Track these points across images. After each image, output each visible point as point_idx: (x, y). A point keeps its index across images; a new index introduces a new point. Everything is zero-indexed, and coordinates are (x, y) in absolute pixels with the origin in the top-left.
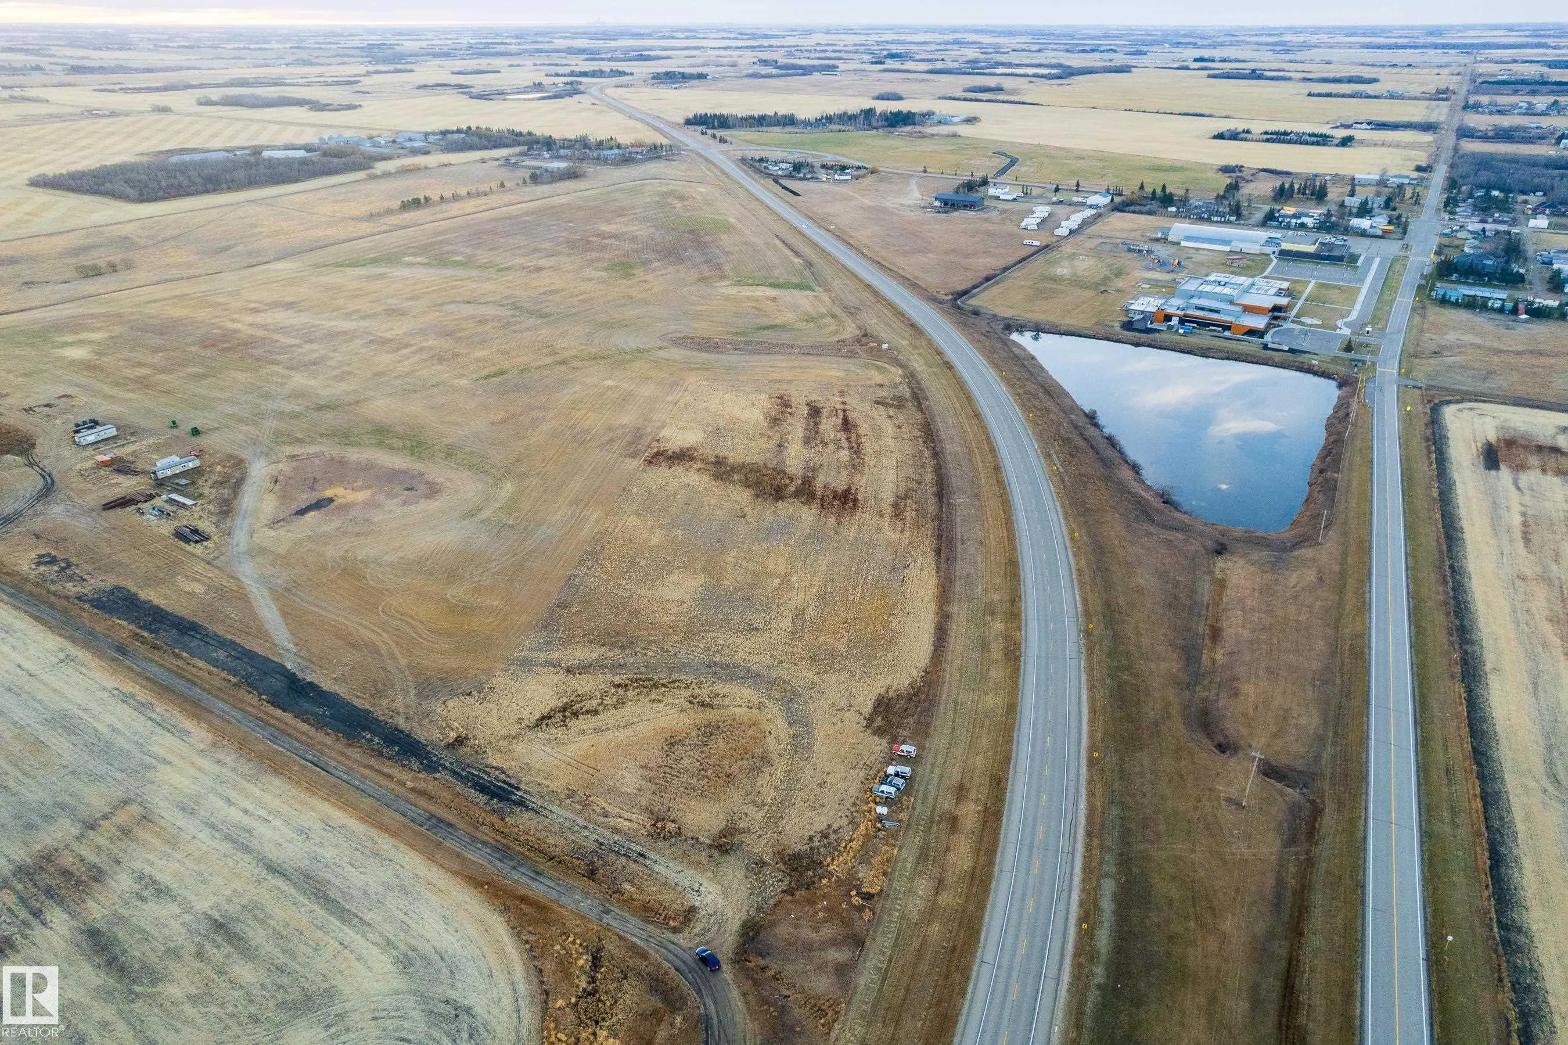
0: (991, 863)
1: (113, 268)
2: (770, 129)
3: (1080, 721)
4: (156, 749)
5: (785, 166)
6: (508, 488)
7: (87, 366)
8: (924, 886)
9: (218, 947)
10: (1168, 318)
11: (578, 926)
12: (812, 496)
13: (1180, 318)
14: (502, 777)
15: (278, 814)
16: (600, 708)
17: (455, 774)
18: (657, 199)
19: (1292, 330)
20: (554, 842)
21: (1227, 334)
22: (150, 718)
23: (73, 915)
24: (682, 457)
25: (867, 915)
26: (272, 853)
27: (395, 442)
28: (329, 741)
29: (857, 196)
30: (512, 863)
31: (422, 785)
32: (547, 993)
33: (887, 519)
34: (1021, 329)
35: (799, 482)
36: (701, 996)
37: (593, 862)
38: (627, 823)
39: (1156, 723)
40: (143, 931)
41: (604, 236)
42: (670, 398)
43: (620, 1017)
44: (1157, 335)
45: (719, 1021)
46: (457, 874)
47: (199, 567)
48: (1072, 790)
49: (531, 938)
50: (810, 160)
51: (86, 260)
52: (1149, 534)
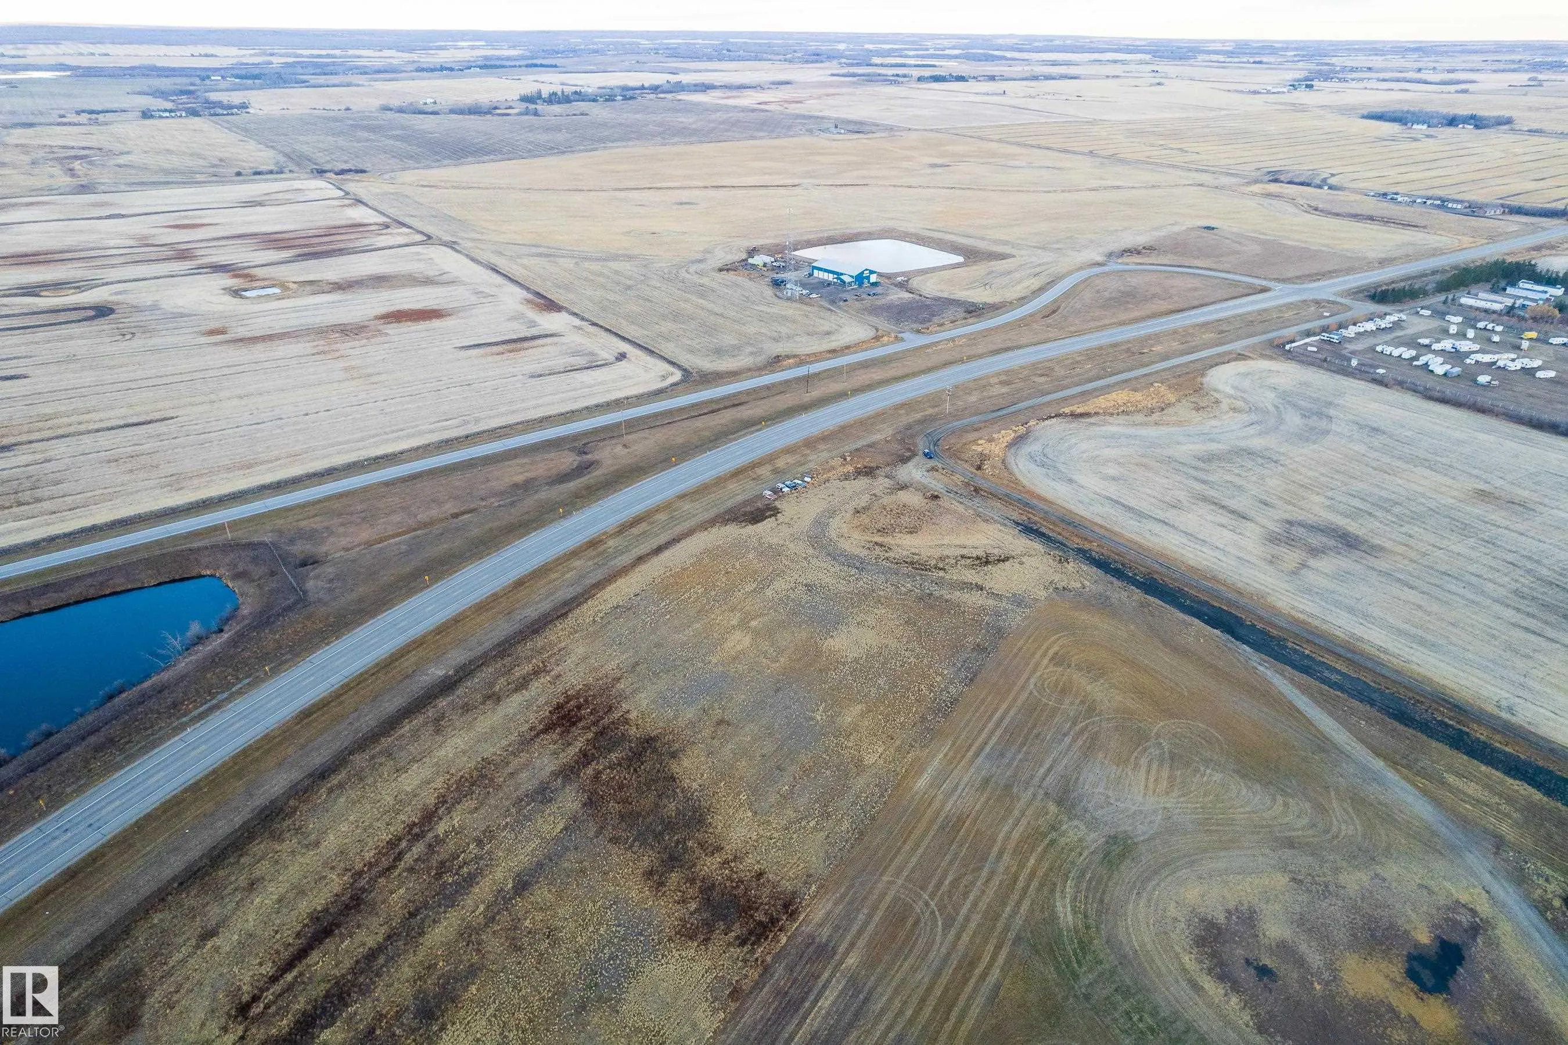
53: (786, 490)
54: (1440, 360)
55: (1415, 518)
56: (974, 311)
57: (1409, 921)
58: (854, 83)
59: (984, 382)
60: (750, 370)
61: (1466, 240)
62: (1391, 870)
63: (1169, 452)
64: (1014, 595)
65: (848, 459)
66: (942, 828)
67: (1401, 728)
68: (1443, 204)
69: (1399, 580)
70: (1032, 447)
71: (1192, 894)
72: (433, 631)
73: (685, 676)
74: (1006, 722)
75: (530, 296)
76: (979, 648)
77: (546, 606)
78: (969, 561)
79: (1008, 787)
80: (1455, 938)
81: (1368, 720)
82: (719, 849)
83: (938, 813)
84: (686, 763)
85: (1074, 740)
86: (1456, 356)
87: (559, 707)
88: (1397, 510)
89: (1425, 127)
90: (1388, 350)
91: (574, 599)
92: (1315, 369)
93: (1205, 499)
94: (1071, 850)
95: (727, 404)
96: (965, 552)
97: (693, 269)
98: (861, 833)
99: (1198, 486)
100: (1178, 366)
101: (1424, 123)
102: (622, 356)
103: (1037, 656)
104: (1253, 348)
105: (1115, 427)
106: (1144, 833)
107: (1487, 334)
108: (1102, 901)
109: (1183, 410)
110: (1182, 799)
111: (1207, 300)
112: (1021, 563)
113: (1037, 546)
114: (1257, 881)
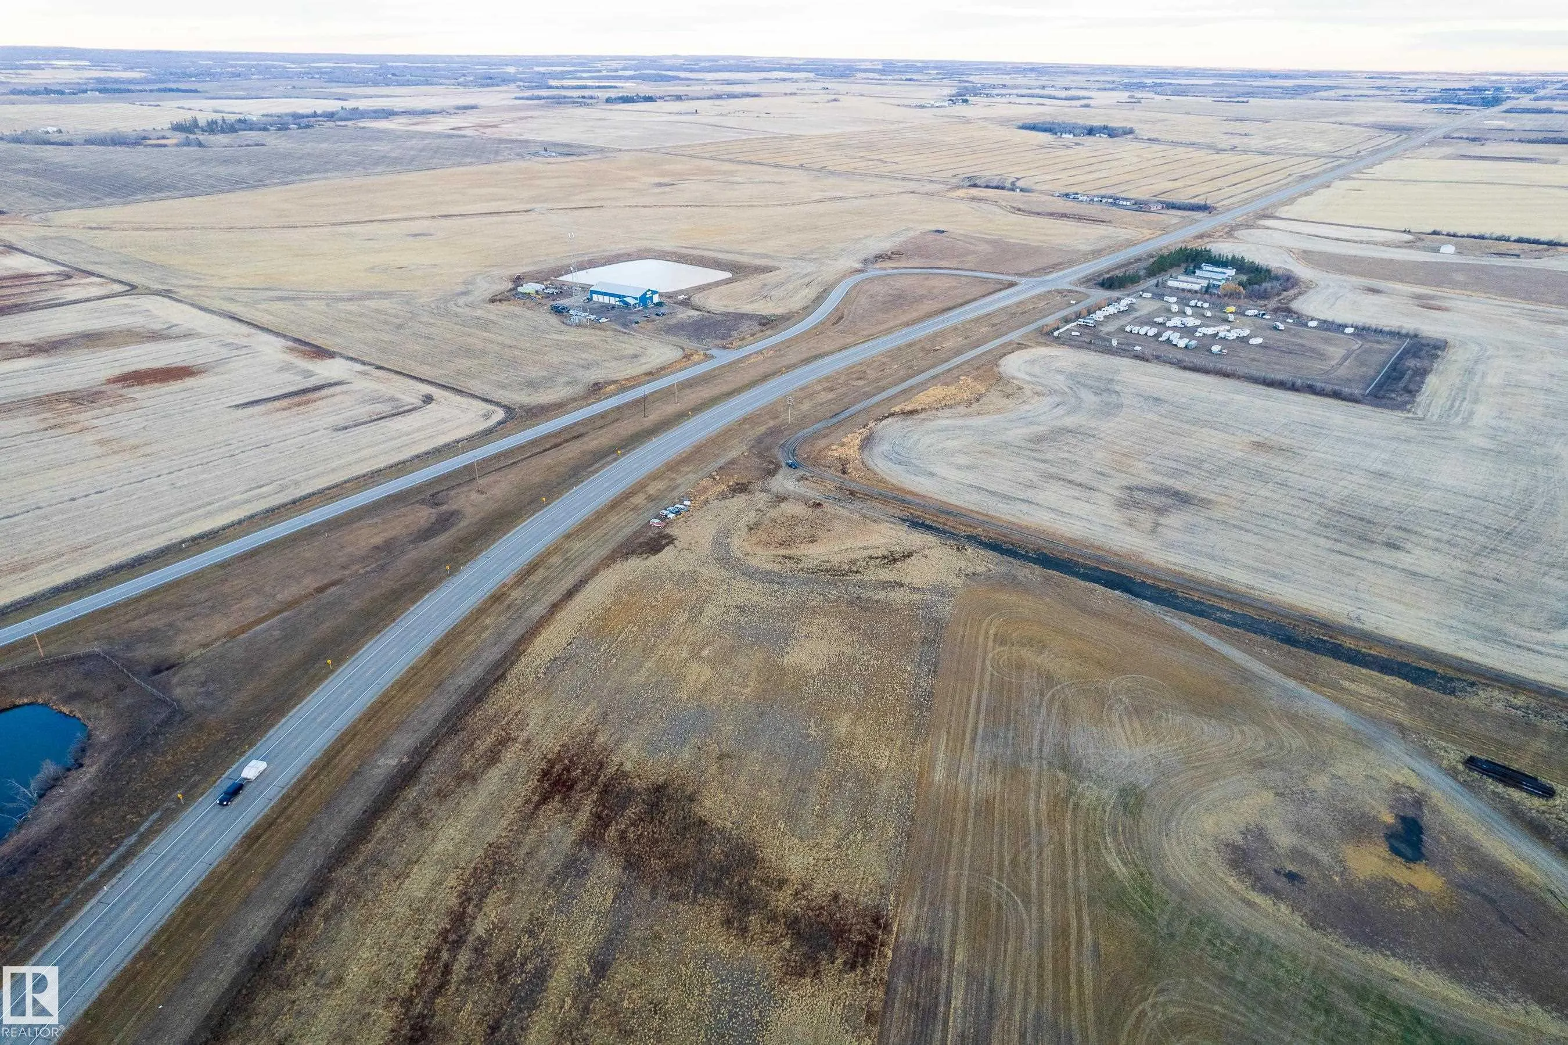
53: (671, 516)
54: (1178, 335)
55: (1221, 471)
56: (767, 323)
57: (1373, 808)
58: (542, 106)
59: (810, 391)
60: (574, 400)
61: (1147, 233)
62: (1341, 769)
63: (1004, 438)
64: (934, 586)
65: (718, 478)
66: (978, 814)
67: (1294, 650)
68: (1115, 202)
69: (1235, 526)
70: (883, 447)
71: (1208, 824)
72: (360, 719)
73: (662, 717)
74: (983, 707)
75: (290, 344)
76: (925, 641)
77: (476, 671)
78: (878, 561)
79: (1015, 765)
80: (1410, 813)
81: (1268, 647)
82: (783, 882)
83: (967, 801)
84: (708, 803)
85: (1049, 711)
86: (1187, 331)
87: (545, 774)
88: (1206, 466)
89: (1071, 136)
90: (1136, 329)
91: (504, 659)
92: (1086, 351)
93: (1051, 477)
94: (1095, 809)
95: (568, 436)
96: (869, 553)
97: (461, 301)
98: (909, 836)
99: (1042, 466)
100: (972, 359)
101: (1070, 133)
102: (428, 399)
103: (981, 639)
104: (1026, 336)
105: (944, 420)
106: (1145, 781)
107: (1201, 311)
108: (1141, 848)
109: (994, 399)
110: (1160, 745)
111: (969, 297)
112: (926, 556)
113: (929, 538)
114: (1251, 802)
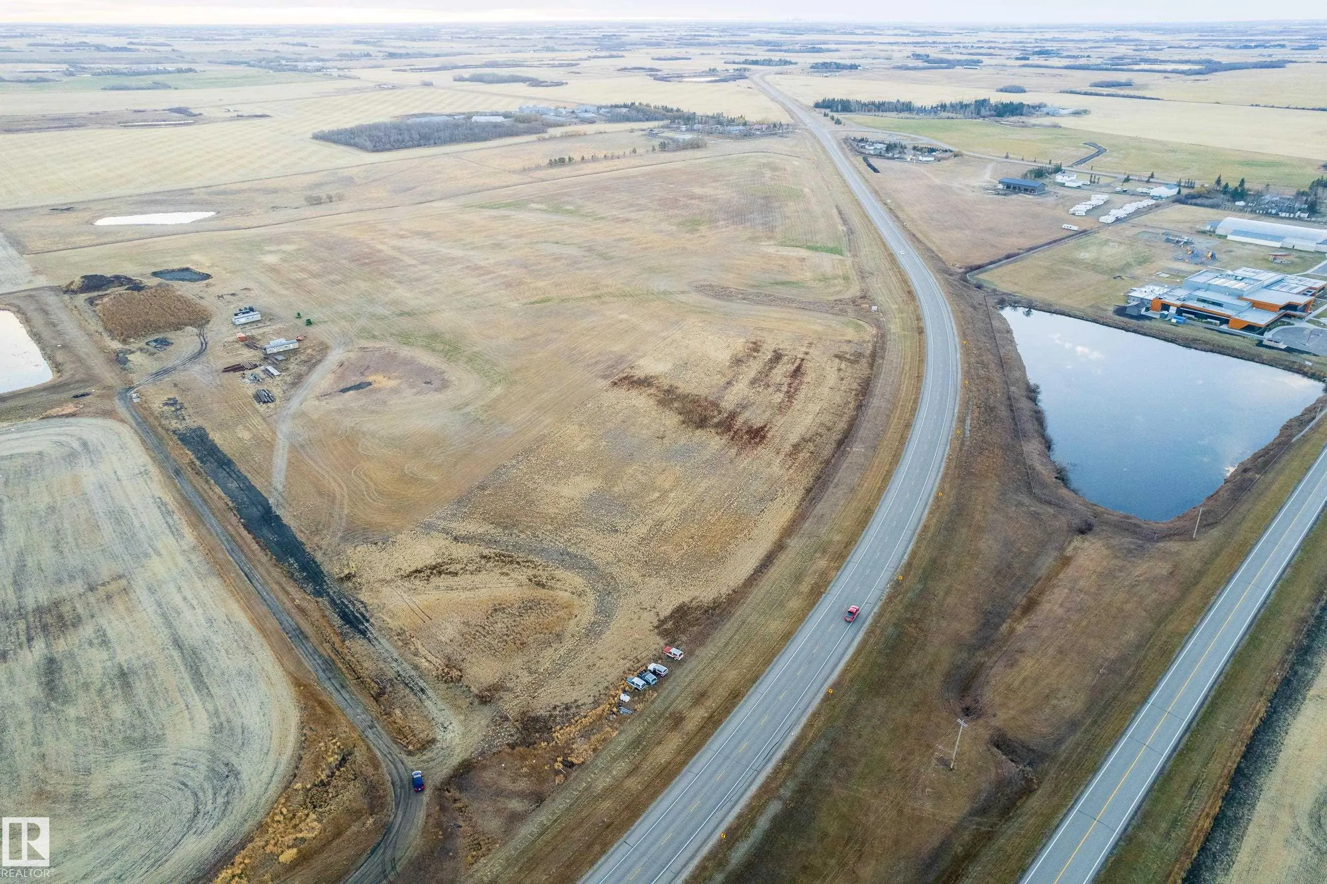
0: (684, 763)
1: (330, 199)
2: (885, 114)
3: (840, 660)
4: (159, 545)
5: (879, 146)
6: (498, 390)
7: (273, 270)
8: (621, 767)
9: (113, 689)
10: (1166, 307)
11: (345, 732)
12: (729, 428)
13: (1178, 308)
14: (362, 610)
15: (203, 605)
16: (461, 572)
17: (332, 601)
18: (755, 169)
19: (1303, 329)
20: (368, 667)
21: (1224, 327)
22: (167, 522)
23: (48, 645)
24: (645, 382)
25: (559, 779)
26: (183, 631)
27: (440, 347)
28: (264, 559)
29: (930, 175)
30: (330, 675)
31: (305, 604)
32: (295, 776)
33: (782, 456)
34: (1015, 304)
35: (726, 415)
36: (397, 808)
37: (385, 687)
38: (427, 664)
39: (914, 676)
40: (79, 667)
41: (692, 197)
42: (663, 334)
43: (332, 807)
44: (1147, 322)
45: (398, 831)
46: (290, 673)
47: (256, 420)
48: (794, 717)
49: (309, 733)
50: (904, 143)
51: (315, 193)
52: (1020, 504)
